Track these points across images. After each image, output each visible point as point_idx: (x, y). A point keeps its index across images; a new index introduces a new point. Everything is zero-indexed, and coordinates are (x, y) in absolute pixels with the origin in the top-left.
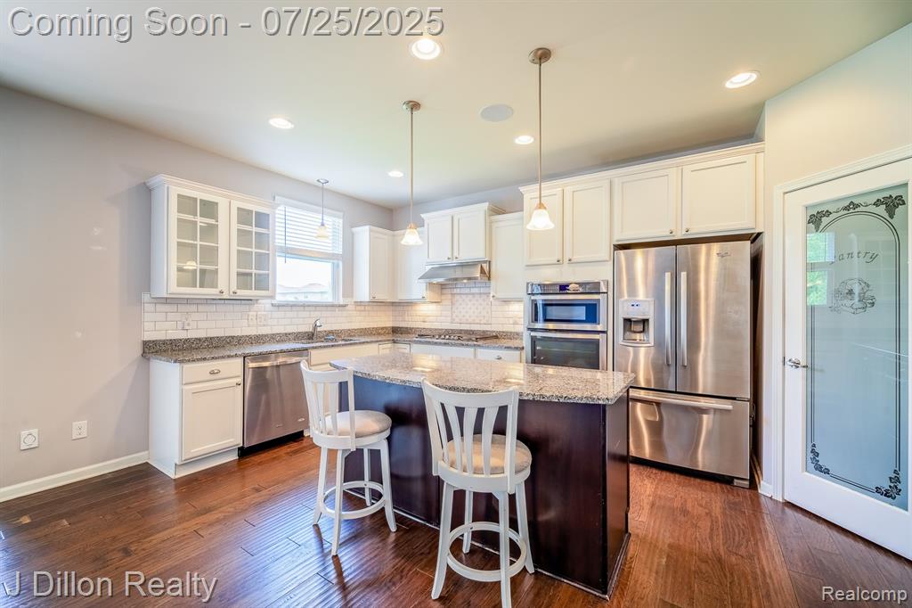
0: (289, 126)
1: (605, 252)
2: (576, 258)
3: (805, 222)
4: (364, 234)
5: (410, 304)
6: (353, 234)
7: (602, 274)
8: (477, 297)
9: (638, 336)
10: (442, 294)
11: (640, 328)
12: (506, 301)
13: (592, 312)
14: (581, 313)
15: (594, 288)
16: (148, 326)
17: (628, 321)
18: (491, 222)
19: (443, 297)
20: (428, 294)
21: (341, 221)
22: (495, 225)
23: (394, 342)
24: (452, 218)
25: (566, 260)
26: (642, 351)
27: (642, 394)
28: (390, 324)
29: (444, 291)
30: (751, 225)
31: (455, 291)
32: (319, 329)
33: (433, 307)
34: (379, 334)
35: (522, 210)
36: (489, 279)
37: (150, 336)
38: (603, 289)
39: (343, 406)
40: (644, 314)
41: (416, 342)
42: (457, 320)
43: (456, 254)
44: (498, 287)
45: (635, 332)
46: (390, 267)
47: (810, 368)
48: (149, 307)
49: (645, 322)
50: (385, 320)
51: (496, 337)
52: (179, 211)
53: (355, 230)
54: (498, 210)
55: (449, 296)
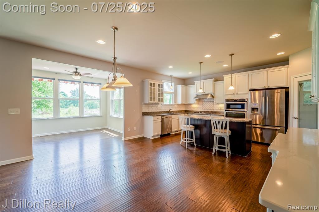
0: (172, 67)
1: (246, 91)
2: (238, 93)
3: (298, 85)
4: (180, 87)
5: (190, 104)
6: (176, 87)
7: (246, 97)
8: (209, 102)
9: (255, 112)
10: (199, 102)
11: (256, 110)
12: (218, 104)
13: (243, 106)
14: (240, 106)
15: (244, 100)
16: (143, 109)
17: (253, 109)
18: (214, 83)
19: (200, 103)
20: (196, 102)
21: (174, 84)
22: (215, 84)
23: (188, 114)
24: (203, 82)
25: (236, 94)
26: (258, 116)
27: (258, 126)
28: (184, 110)
29: (200, 101)
30: (286, 85)
31: (203, 101)
32: (171, 110)
33: (197, 105)
34: (182, 112)
35: (224, 80)
36: (214, 98)
37: (144, 111)
38: (246, 100)
39: (188, 124)
40: (257, 107)
41: (194, 114)
42: (204, 109)
43: (204, 92)
44: (216, 100)
45: (255, 111)
46: (186, 95)
47: (299, 119)
48: (143, 105)
49: (257, 109)
50: (183, 109)
51: (215, 113)
52: (150, 86)
53: (177, 86)
54: (216, 80)
55: (201, 102)
